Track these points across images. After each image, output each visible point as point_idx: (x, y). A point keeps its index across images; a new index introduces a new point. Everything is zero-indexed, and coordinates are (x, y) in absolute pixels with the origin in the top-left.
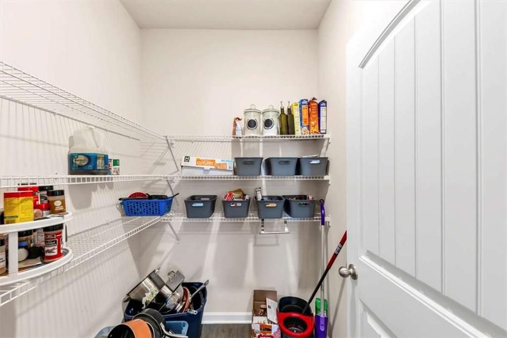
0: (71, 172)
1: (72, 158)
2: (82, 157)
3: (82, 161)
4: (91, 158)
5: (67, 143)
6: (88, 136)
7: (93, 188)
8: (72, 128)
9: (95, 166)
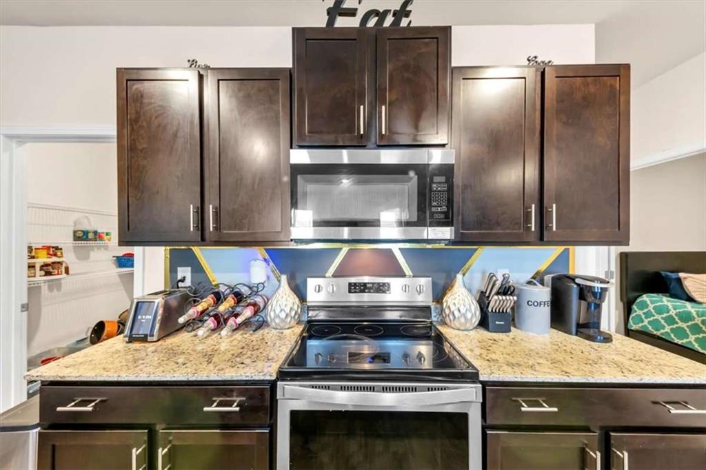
0: (75, 240)
1: (75, 232)
2: (80, 232)
3: (80, 234)
4: (86, 233)
5: (73, 224)
6: (85, 221)
7: (92, 248)
8: (75, 216)
9: (87, 237)
